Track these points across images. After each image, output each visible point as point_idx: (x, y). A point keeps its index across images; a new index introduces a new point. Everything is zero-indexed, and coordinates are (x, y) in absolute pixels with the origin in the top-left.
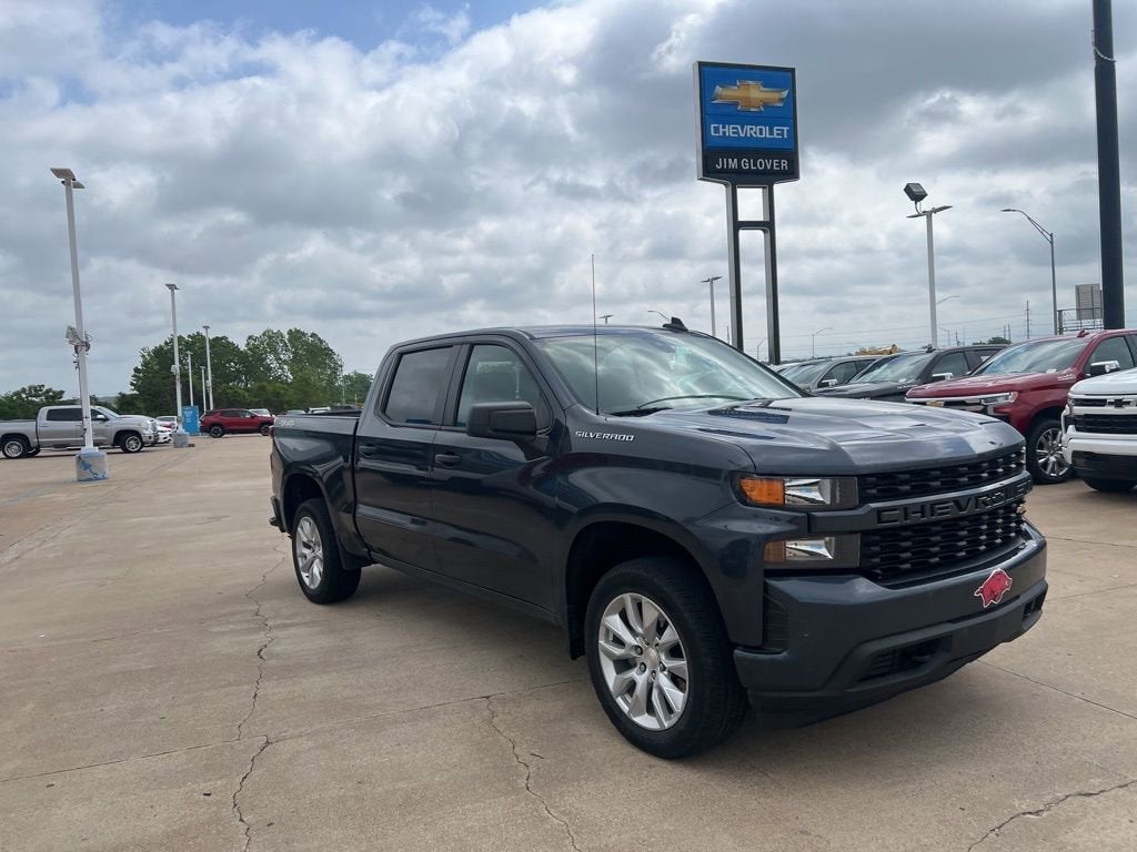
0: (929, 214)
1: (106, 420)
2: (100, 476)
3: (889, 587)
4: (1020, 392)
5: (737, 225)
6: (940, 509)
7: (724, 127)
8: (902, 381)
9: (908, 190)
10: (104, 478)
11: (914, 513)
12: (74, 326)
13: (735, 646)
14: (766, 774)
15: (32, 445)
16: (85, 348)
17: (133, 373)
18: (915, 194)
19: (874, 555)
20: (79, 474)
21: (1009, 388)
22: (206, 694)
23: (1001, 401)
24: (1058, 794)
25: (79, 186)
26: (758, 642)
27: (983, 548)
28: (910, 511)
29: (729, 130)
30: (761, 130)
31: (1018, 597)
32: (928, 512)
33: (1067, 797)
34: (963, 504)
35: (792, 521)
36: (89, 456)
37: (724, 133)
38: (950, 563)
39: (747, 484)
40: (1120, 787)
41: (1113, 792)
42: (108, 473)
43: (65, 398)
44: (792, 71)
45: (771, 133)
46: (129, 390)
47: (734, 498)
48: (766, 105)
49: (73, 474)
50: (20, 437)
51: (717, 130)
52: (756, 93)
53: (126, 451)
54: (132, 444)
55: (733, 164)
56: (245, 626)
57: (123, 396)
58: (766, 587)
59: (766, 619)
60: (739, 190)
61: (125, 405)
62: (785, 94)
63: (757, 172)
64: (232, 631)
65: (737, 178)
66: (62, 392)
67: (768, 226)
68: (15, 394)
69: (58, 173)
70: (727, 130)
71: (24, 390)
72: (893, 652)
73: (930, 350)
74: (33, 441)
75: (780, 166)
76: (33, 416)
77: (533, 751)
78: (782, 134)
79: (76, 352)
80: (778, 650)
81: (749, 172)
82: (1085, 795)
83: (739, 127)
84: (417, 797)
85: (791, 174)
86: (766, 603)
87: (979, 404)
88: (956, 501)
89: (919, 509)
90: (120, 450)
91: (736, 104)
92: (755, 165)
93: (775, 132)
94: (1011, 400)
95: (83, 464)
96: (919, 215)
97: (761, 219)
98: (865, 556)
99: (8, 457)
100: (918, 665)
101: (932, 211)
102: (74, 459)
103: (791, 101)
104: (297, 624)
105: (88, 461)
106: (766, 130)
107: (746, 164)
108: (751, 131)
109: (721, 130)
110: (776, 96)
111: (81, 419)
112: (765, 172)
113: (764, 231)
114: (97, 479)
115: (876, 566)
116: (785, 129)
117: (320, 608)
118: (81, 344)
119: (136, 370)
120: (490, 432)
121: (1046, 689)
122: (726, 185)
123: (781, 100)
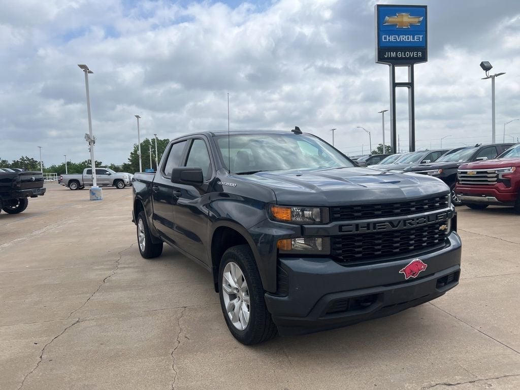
0: (493, 77)
1: (110, 174)
2: (99, 198)
3: (345, 266)
4: (516, 167)
5: (395, 85)
6: (379, 226)
7: (389, 37)
8: (460, 161)
9: (482, 65)
10: (100, 199)
11: (361, 227)
12: (88, 133)
13: (265, 292)
14: (288, 357)
15: (81, 184)
16: (93, 143)
17: (130, 155)
18: (486, 67)
19: (339, 249)
20: (91, 197)
21: (511, 165)
22: (70, 297)
23: (506, 172)
24: (433, 383)
25: (90, 72)
26: (275, 291)
27: (412, 247)
28: (360, 226)
29: (392, 38)
30: (408, 37)
31: (433, 274)
32: (371, 226)
33: (437, 384)
34: (395, 224)
35: (292, 229)
36: (95, 189)
37: (389, 39)
38: (388, 254)
39: (276, 209)
40: (470, 382)
41: (464, 385)
42: (102, 197)
43: (102, 165)
44: (425, 7)
45: (413, 39)
46: (128, 162)
47: (268, 217)
48: (412, 25)
49: (89, 198)
50: (76, 181)
51: (385, 38)
52: (406, 19)
53: (118, 188)
54: (120, 185)
55: (393, 55)
56: (108, 267)
57: (125, 164)
58: (279, 263)
59: (278, 279)
60: (397, 68)
61: (126, 168)
62: (421, 19)
63: (406, 58)
64: (103, 269)
65: (395, 62)
66: (101, 163)
67: (410, 85)
68: (83, 163)
69: (82, 66)
70: (391, 38)
71: (86, 161)
72: (348, 300)
73: (477, 146)
74: (81, 183)
75: (417, 55)
76: (81, 172)
77: (187, 336)
78: (419, 39)
79: (90, 144)
80: (285, 295)
81: (402, 58)
82: (447, 385)
83: (397, 36)
84: (120, 353)
85: (423, 59)
86: (278, 271)
87: (494, 173)
88: (390, 222)
89: (366, 226)
90: (116, 188)
91: (396, 25)
92: (405, 55)
93: (416, 38)
94: (512, 171)
95: (93, 193)
96: (488, 78)
97: (407, 81)
98: (333, 249)
99: (72, 190)
100: (364, 308)
101: (495, 76)
102: (88, 191)
103: (425, 22)
104: (131, 267)
105: (94, 192)
106: (411, 38)
107: (400, 55)
108: (404, 38)
109: (388, 38)
110: (417, 20)
111: (91, 174)
112: (410, 58)
113: (409, 88)
114: (98, 200)
115: (340, 255)
116: (421, 36)
117: (145, 260)
118: (91, 141)
119: (132, 153)
120: (180, 181)
121: (462, 323)
122: (389, 65)
123: (419, 22)
